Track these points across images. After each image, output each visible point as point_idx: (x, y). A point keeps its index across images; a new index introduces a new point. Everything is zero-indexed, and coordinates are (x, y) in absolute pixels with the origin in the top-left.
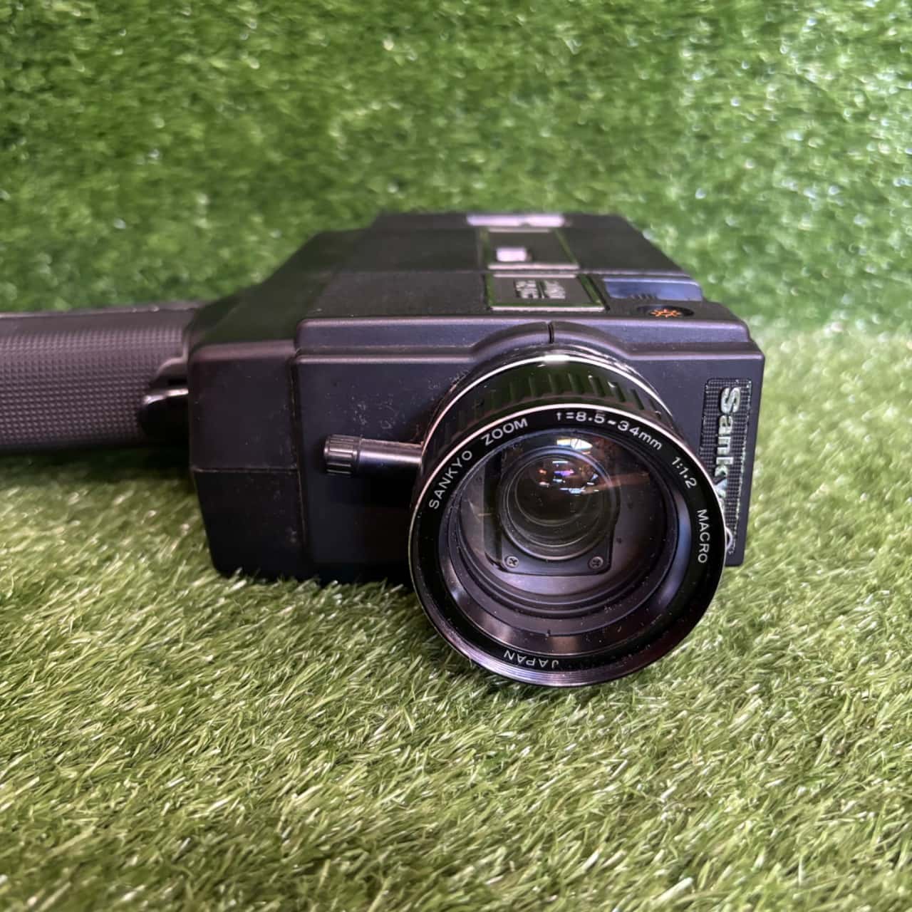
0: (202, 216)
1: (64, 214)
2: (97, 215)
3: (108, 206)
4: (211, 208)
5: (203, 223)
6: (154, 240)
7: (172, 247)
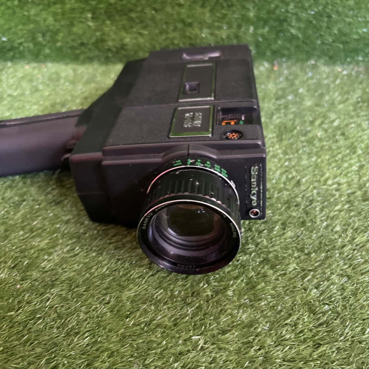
0: (90, 21)
1: (45, 20)
2: (56, 20)
3: (59, 17)
4: (93, 18)
5: (90, 24)
6: (75, 29)
7: (81, 32)
